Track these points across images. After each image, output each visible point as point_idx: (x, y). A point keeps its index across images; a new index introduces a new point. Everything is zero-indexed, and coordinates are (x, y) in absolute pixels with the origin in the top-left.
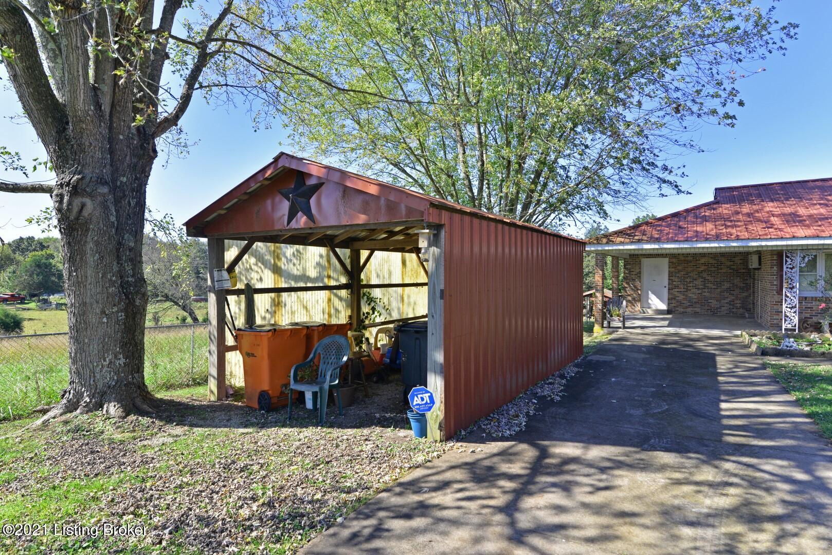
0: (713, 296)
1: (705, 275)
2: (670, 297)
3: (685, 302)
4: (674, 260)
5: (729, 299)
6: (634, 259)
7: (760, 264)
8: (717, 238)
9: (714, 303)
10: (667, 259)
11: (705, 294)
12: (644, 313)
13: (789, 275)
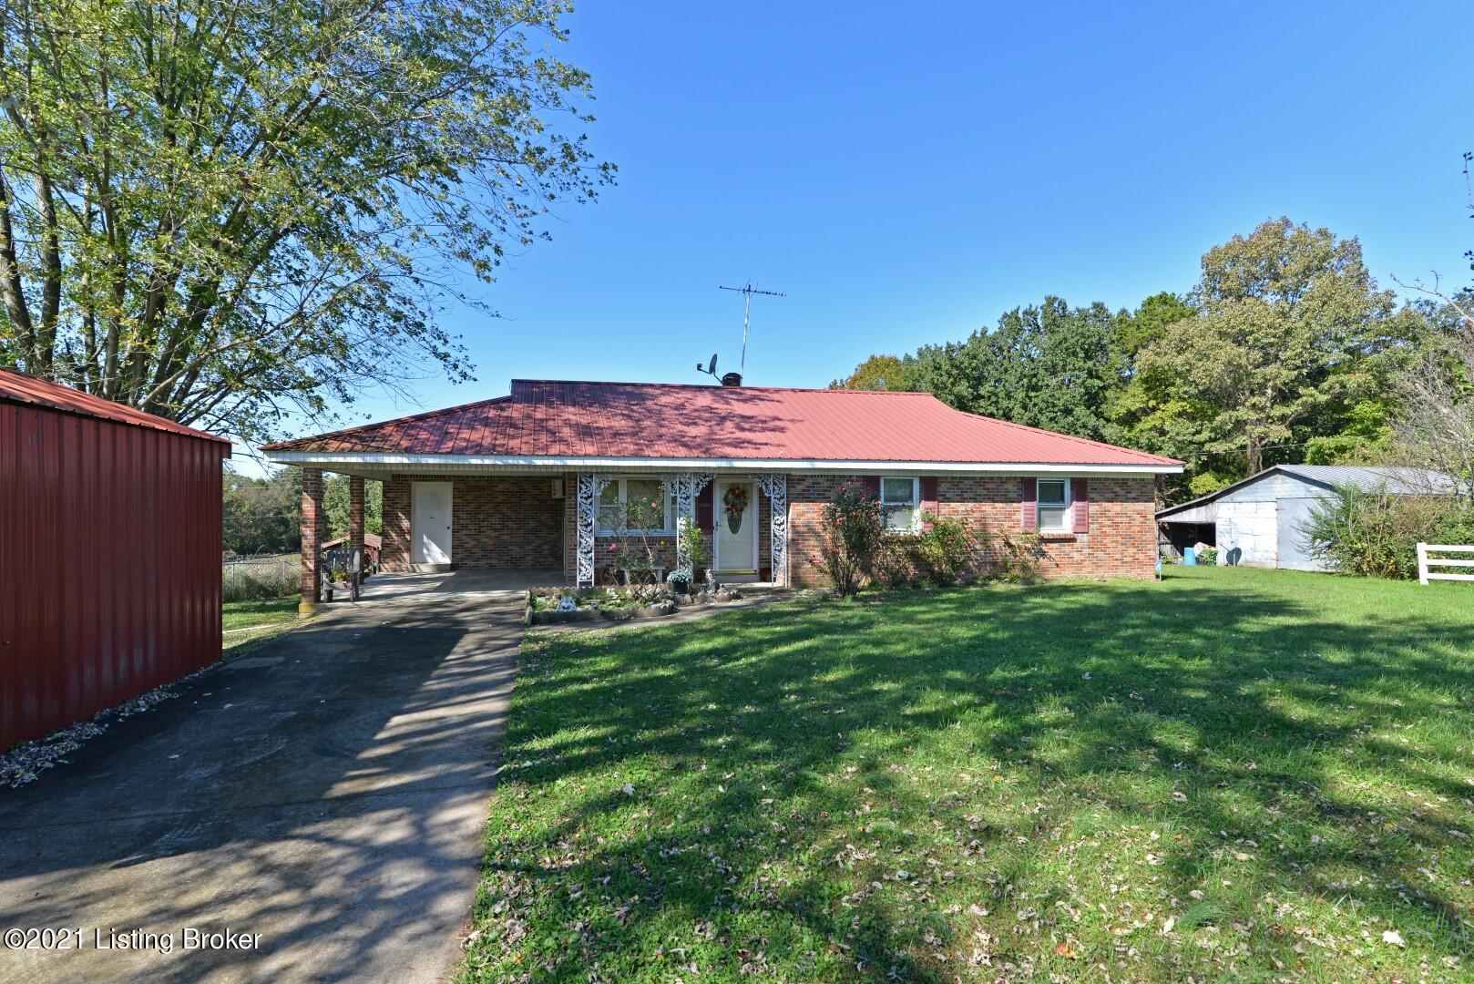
0: (515, 539)
1: (504, 509)
2: (457, 543)
3: (476, 550)
4: (461, 486)
5: (535, 544)
6: (399, 484)
7: (564, 494)
8: (491, 450)
9: (516, 550)
10: (451, 483)
11: (504, 537)
12: (414, 571)
13: (583, 507)
